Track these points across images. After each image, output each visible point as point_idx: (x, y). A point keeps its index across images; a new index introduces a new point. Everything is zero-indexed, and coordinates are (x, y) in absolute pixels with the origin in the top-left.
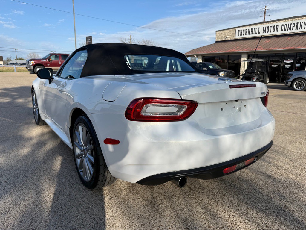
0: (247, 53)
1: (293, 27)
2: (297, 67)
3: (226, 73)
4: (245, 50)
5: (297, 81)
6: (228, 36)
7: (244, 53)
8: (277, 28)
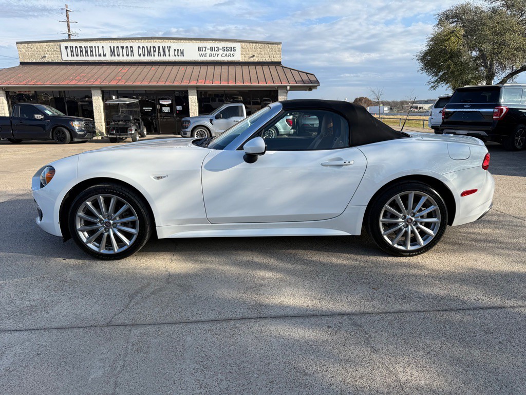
0: (100, 88)
1: (155, 51)
2: (178, 110)
3: (83, 123)
4: (97, 84)
5: (197, 131)
6: (46, 56)
7: (96, 88)
8: (132, 51)
